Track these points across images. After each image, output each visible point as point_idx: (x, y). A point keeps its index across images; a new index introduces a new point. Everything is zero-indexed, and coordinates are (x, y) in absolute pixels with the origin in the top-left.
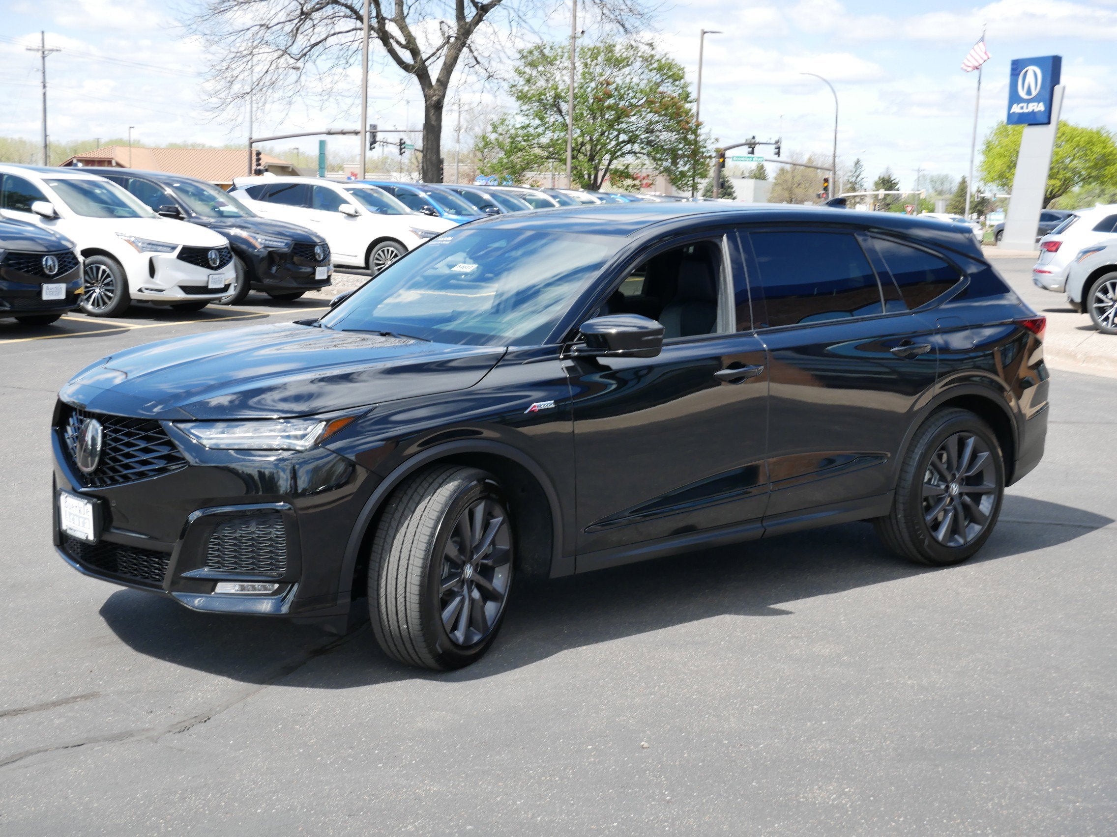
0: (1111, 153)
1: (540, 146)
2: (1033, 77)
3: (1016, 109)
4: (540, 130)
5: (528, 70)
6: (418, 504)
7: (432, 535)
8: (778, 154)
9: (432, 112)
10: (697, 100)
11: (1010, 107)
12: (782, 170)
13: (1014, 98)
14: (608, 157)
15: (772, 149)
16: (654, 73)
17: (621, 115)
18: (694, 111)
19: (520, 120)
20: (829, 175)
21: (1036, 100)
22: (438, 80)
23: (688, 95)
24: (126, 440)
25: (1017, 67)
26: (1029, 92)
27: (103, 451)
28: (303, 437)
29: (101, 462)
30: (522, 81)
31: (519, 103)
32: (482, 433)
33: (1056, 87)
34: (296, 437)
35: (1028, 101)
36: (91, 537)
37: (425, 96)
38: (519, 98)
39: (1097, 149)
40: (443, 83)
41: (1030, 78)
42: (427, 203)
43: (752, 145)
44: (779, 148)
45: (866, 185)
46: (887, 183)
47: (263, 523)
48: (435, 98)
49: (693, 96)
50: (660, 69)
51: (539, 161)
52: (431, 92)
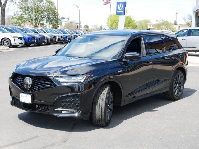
0: (131, 21)
1: (25, 19)
2: (121, 6)
3: (118, 12)
4: (25, 15)
5: (21, 3)
6: (102, 92)
7: (106, 99)
8: (69, 20)
9: (3, 11)
10: (57, 9)
11: (117, 11)
12: (66, 23)
13: (117, 10)
14: (39, 21)
15: (68, 19)
16: (48, 3)
17: (42, 12)
18: (56, 12)
19: (21, 13)
20: (78, 24)
21: (122, 10)
22: (4, 4)
23: (55, 8)
24: (38, 81)
25: (118, 3)
26: (120, 9)
27: (32, 84)
28: (82, 79)
29: (32, 86)
30: (20, 5)
31: (20, 9)
32: (110, 77)
33: (126, 8)
34: (80, 79)
35: (120, 10)
36: (30, 102)
37: (1, 8)
38: (20, 8)
39: (129, 20)
40: (5, 5)
41: (120, 6)
42: (12, 30)
43: (64, 19)
44: (69, 19)
45: (82, 27)
46: (86, 26)
47: (74, 98)
48: (3, 8)
49: (56, 8)
50: (49, 3)
51: (25, 21)
52: (2, 7)
